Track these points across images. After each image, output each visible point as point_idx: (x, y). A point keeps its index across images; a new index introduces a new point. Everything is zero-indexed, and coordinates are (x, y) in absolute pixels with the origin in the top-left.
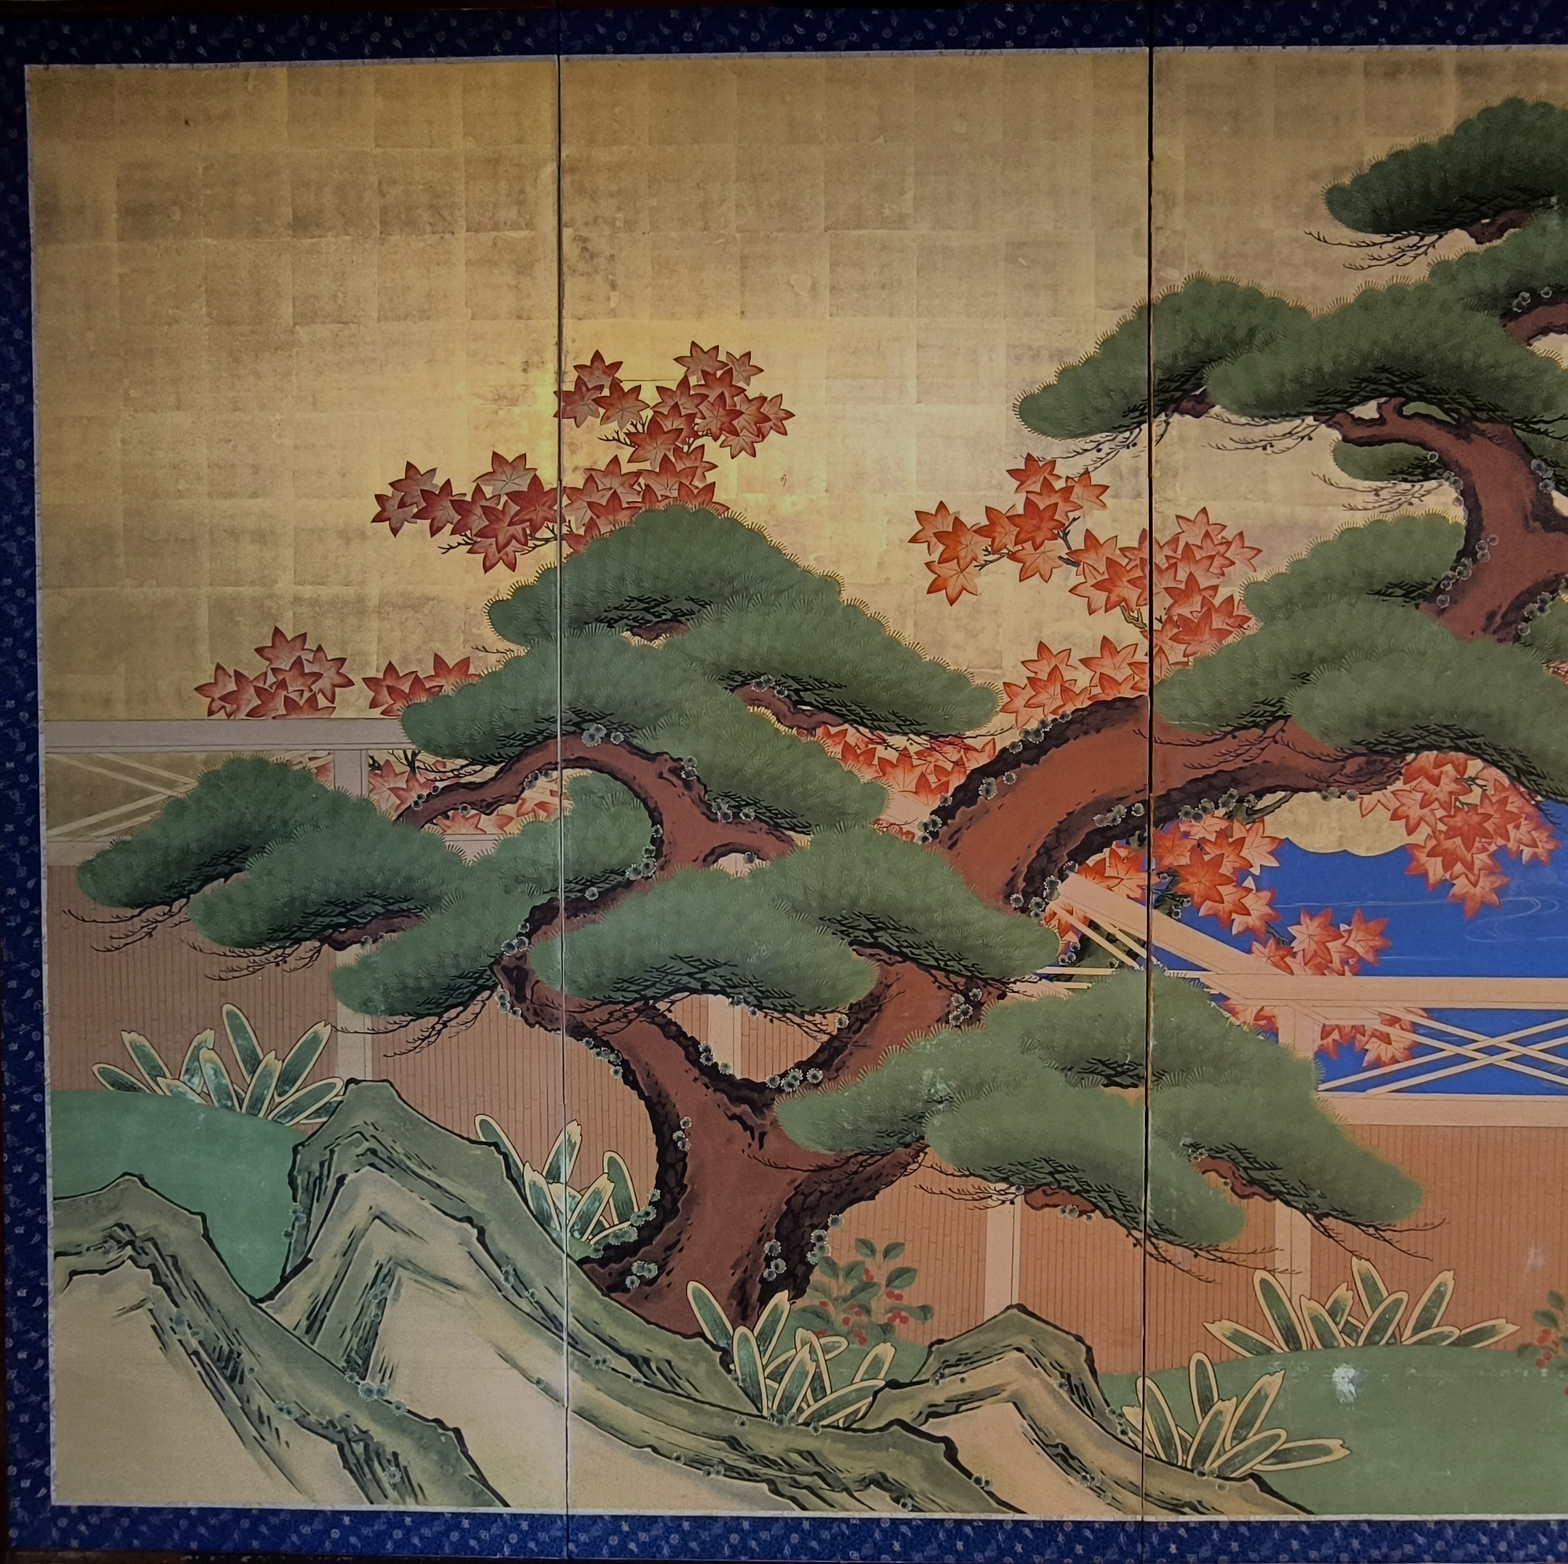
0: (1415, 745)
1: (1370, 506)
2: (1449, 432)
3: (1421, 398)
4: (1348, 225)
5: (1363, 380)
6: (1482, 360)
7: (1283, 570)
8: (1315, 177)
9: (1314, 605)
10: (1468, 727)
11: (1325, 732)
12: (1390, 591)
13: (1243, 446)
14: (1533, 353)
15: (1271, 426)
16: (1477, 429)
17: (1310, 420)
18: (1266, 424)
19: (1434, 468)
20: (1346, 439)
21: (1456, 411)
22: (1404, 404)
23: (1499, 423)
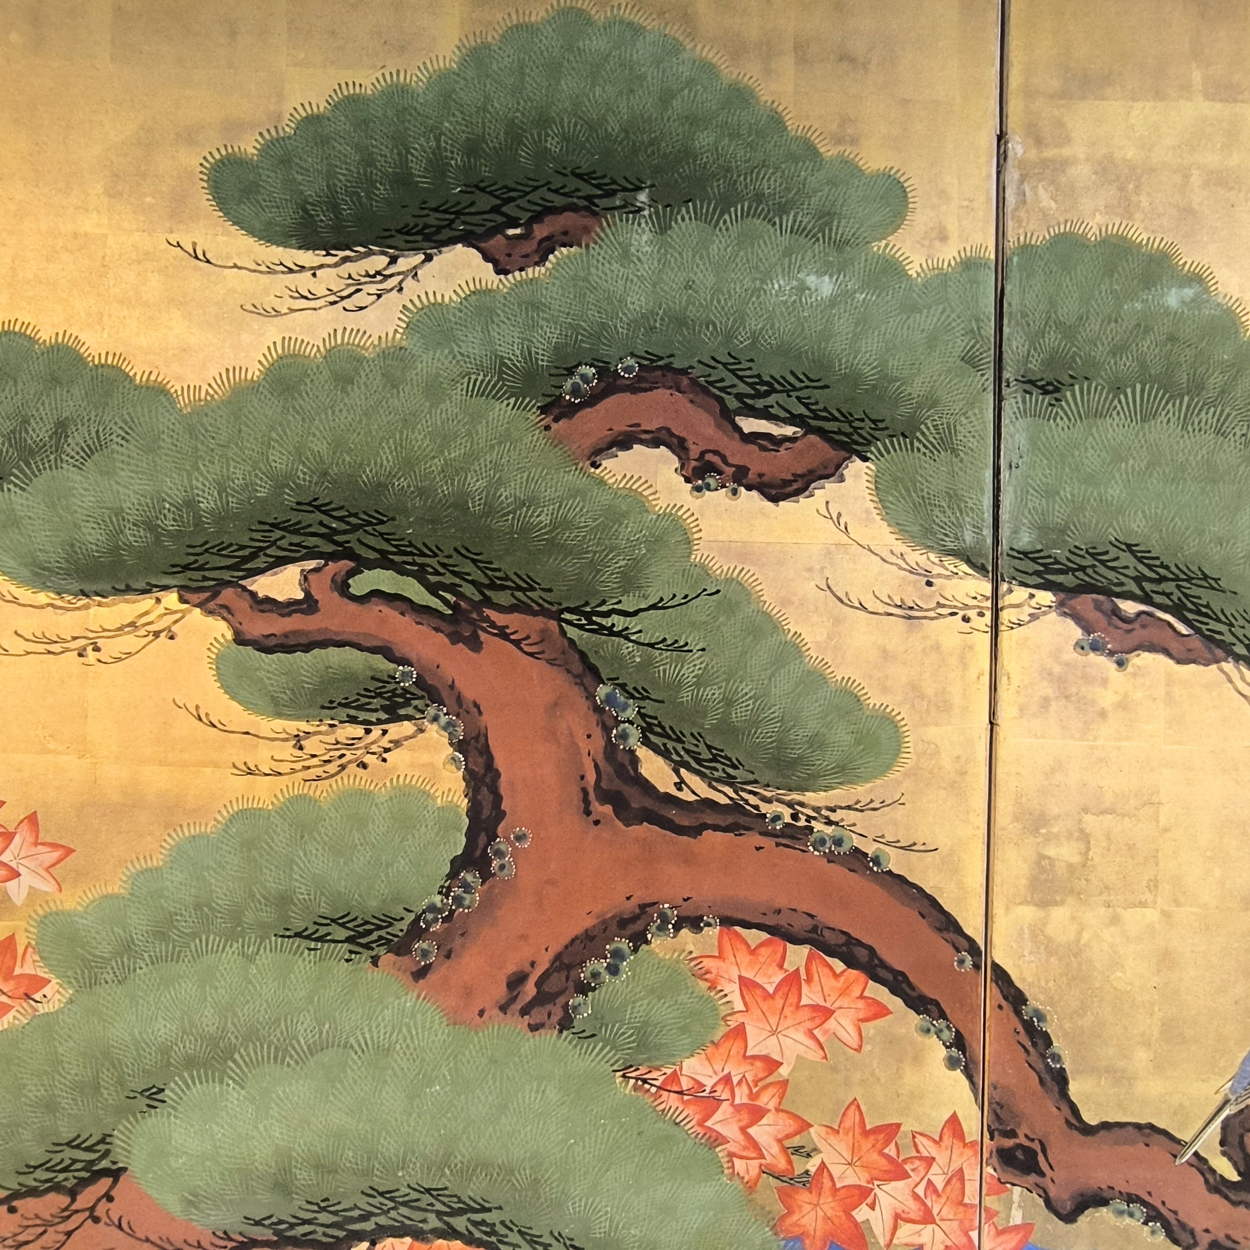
0: (369, 1226)
1: (284, 768)
2: (437, 630)
3: (384, 562)
4: (251, 232)
5: (275, 526)
6: (504, 493)
7: (115, 888)
8: (188, 137)
9: (176, 958)
10: (472, 1191)
11: (193, 1201)
12: (323, 931)
13: (41, 648)
14: (602, 482)
15: (94, 610)
16: (493, 625)
17: (171, 599)
18: (86, 607)
19: (407, 697)
20: (240, 639)
21: (452, 588)
22: (352, 573)
23: (535, 614)
